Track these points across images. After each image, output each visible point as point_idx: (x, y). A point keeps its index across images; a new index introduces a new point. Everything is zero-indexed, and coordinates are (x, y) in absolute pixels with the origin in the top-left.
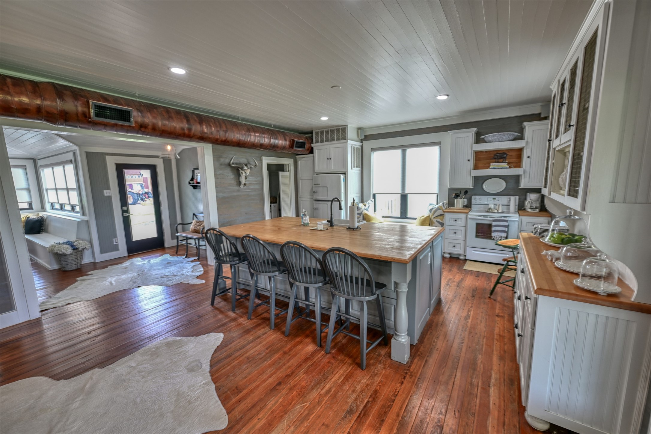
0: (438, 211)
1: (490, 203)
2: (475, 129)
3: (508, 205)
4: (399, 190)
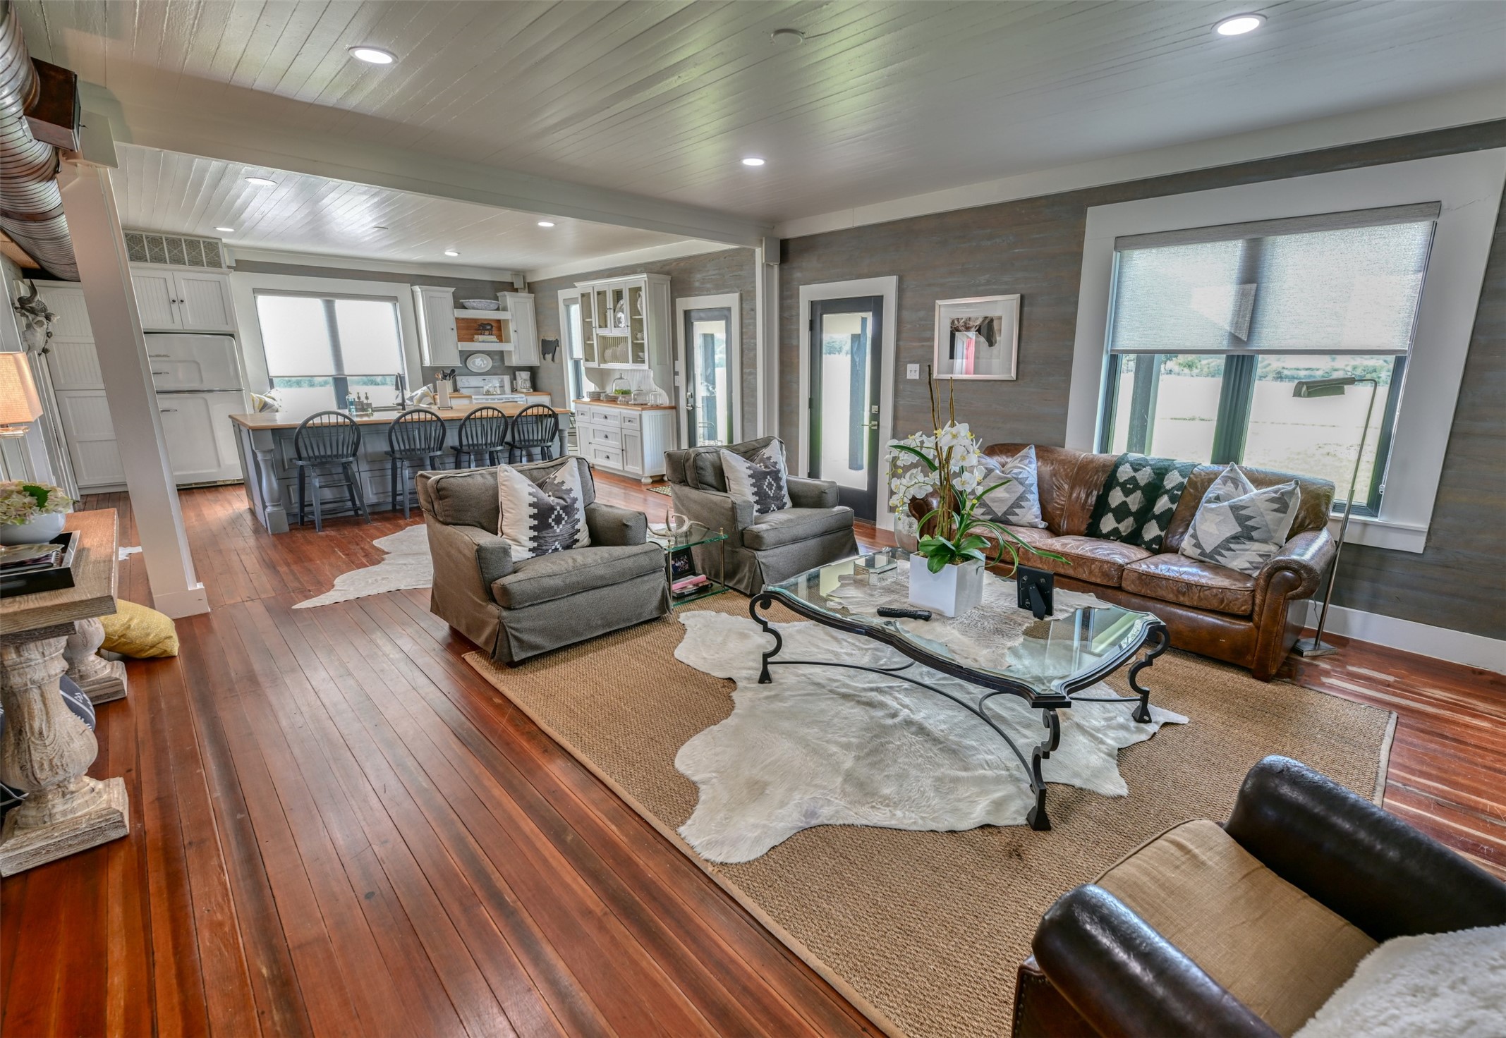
1: (481, 385)
2: (453, 289)
3: (502, 387)
4: (332, 371)
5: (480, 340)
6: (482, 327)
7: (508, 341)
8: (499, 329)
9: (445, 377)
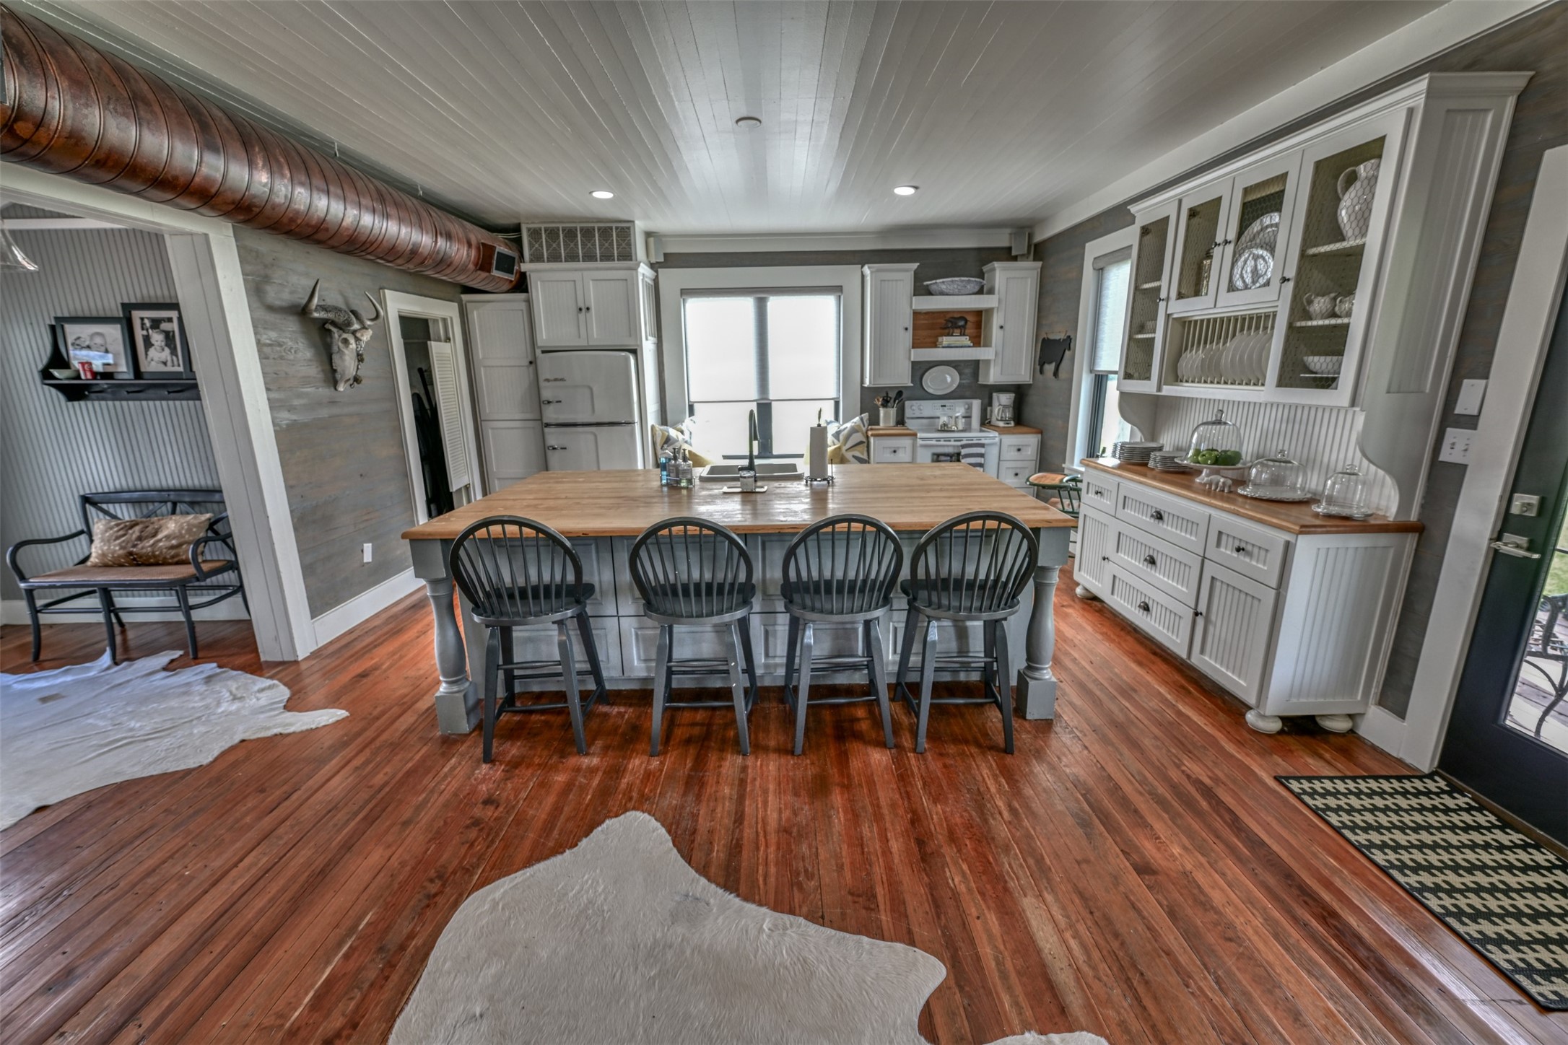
0: (855, 435)
1: (938, 414)
2: (915, 265)
3: (968, 417)
4: (754, 394)
5: (945, 343)
6: (952, 323)
7: (988, 345)
8: (978, 325)
9: (886, 403)
